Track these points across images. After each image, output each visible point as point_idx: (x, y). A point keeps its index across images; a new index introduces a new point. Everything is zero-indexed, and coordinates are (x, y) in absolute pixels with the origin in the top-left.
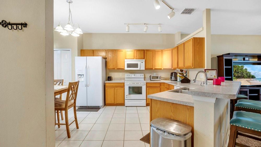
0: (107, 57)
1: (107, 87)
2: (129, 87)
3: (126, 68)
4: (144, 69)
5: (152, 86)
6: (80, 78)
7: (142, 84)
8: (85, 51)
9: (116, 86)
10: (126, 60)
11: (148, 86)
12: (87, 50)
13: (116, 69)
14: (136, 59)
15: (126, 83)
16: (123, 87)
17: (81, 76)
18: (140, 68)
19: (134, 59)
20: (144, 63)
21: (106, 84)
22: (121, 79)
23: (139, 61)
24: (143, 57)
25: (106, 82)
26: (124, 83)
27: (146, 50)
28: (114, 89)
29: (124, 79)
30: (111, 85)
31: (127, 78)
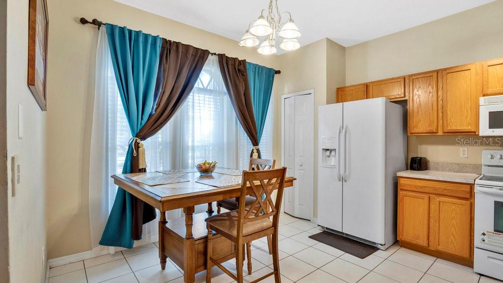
0: (407, 98)
1: (401, 189)
2: (496, 203)
3: (485, 130)
6: (329, 156)
8: (348, 89)
9: (436, 192)
10: (482, 100)
12: (352, 86)
13: (440, 133)
15: (482, 186)
17: (330, 153)
21: (402, 181)
22: (461, 168)
25: (400, 174)
26: (472, 186)
28: (426, 200)
29: (477, 168)
30: (415, 187)
31: (489, 166)
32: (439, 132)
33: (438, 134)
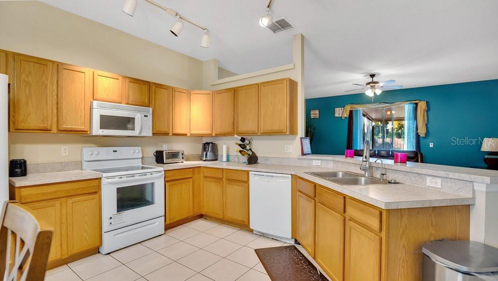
3: (97, 130)
4: (151, 135)
5: (177, 178)
7: (155, 175)
9: (68, 195)
10: (95, 103)
11: (169, 179)
14: (127, 104)
15: (108, 178)
16: (95, 193)
18: (140, 133)
19: (121, 103)
20: (150, 117)
22: (64, 166)
23: (139, 111)
24: (146, 101)
26: (99, 179)
27: (155, 83)
29: (77, 165)
31: (88, 161)
32: (53, 129)
33: (52, 132)
